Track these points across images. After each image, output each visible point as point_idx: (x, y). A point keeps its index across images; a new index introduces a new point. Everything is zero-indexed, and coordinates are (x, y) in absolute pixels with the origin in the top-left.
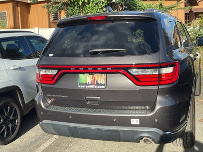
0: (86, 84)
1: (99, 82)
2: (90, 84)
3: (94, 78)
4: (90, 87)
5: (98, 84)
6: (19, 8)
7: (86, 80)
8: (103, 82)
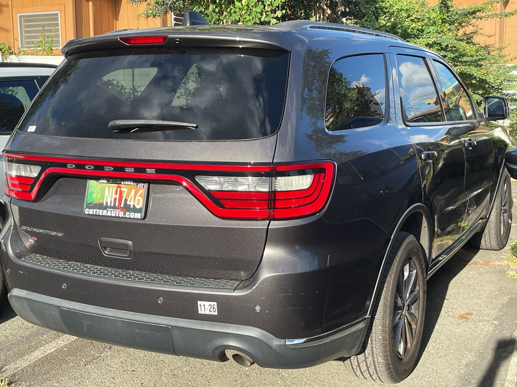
0: (101, 206)
1: (131, 203)
2: (111, 207)
3: (121, 192)
4: (109, 214)
5: (127, 208)
6: (91, 3)
7: (103, 196)
8: (139, 203)
